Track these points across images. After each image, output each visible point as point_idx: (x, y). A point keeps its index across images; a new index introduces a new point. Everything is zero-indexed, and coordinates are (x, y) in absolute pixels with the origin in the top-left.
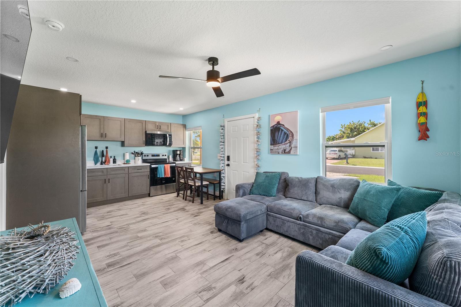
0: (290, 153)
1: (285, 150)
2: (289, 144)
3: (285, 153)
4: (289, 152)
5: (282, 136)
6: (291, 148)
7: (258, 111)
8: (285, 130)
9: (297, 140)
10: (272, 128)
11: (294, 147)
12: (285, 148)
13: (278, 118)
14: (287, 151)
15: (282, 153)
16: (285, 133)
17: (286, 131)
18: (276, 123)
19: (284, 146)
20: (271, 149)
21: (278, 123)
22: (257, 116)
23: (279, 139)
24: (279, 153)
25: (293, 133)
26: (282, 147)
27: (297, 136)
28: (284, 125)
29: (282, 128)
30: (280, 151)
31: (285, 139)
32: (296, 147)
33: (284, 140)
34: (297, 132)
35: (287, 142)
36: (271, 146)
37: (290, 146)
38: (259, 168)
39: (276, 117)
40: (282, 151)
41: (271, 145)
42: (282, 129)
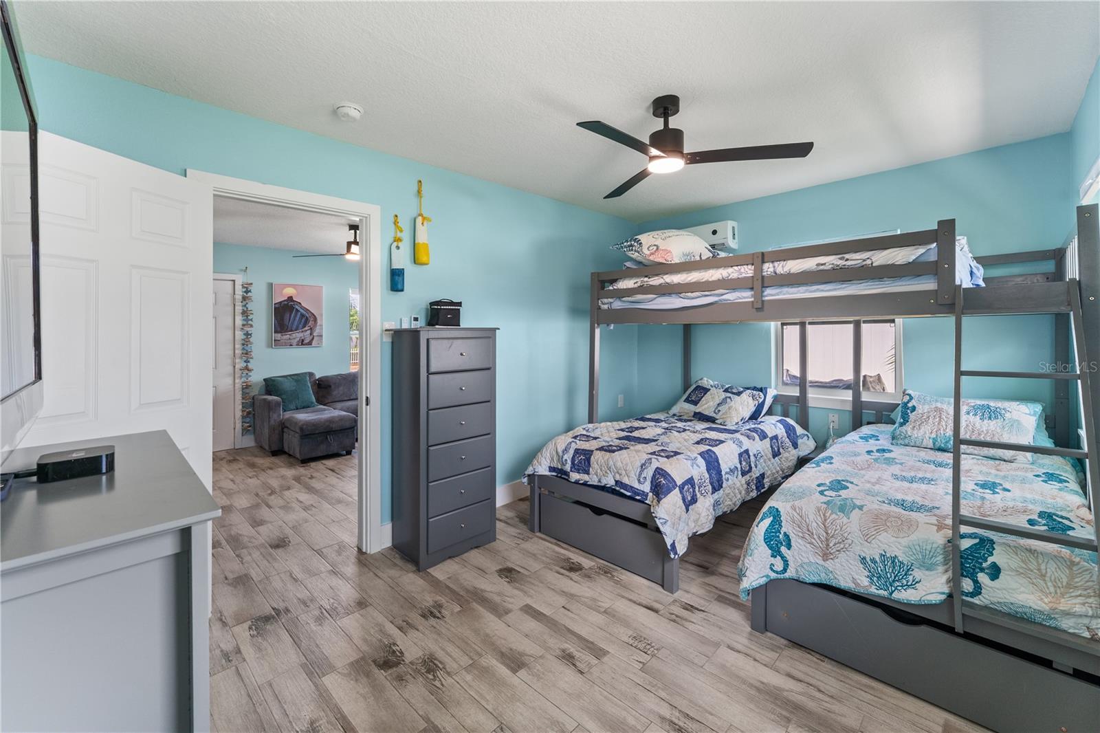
0: (311, 345)
1: (303, 341)
2: (309, 332)
3: (302, 344)
4: (310, 343)
5: (297, 319)
6: (313, 339)
7: (242, 270)
8: (301, 311)
9: (321, 325)
10: (277, 306)
11: (318, 336)
12: (303, 338)
13: (290, 291)
14: (306, 341)
15: (298, 345)
16: (303, 316)
17: (305, 313)
18: (286, 298)
19: (301, 335)
20: (277, 339)
21: (290, 298)
22: (240, 279)
23: (293, 324)
24: (291, 345)
25: (317, 316)
26: (298, 335)
27: (322, 320)
28: (300, 303)
29: (297, 307)
30: (295, 342)
31: (302, 323)
32: (321, 336)
33: (301, 326)
34: (322, 315)
35: (306, 328)
36: (276, 335)
37: (311, 334)
38: (250, 374)
39: (285, 288)
40: (298, 342)
41: (275, 332)
42: (297, 309)
